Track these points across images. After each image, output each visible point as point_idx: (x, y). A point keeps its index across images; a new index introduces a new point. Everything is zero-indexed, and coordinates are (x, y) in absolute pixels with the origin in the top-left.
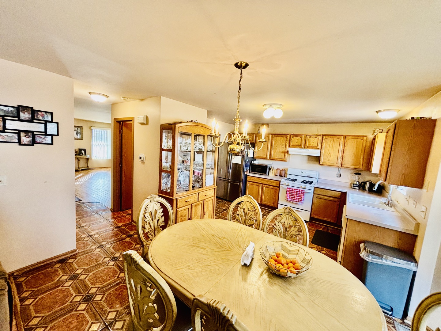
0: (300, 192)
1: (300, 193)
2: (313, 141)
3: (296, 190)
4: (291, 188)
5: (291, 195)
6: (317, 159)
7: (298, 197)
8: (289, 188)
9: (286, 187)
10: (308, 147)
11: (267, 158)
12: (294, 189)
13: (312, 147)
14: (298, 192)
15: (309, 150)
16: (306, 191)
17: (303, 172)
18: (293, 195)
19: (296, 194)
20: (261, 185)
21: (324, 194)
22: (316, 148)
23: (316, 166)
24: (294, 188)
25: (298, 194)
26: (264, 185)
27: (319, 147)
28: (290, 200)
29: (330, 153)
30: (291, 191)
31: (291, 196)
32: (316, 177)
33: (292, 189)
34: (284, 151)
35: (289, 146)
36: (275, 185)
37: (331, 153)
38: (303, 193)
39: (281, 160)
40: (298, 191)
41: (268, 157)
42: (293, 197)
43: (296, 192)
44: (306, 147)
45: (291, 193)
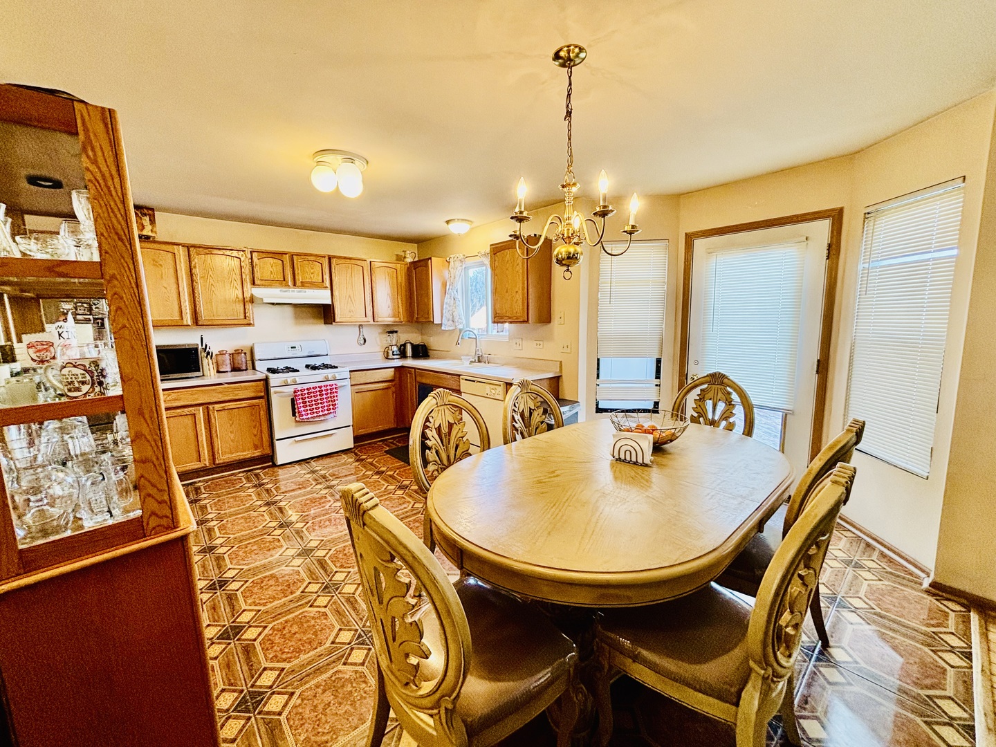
0: (327, 390)
1: (329, 391)
2: (312, 271)
3: (328, 388)
4: (305, 388)
5: (308, 404)
6: (326, 313)
7: (325, 404)
8: (299, 389)
9: (291, 389)
10: (303, 284)
11: (185, 323)
12: (313, 388)
13: (312, 285)
14: (324, 392)
15: (305, 292)
16: (339, 383)
17: (295, 347)
18: (314, 403)
19: (319, 397)
20: (201, 408)
22: (320, 285)
23: (319, 330)
24: (312, 385)
25: (324, 396)
26: (211, 407)
27: (327, 283)
28: (309, 416)
29: (350, 297)
30: (306, 396)
31: (308, 408)
32: (325, 353)
33: (307, 389)
34: (240, 296)
35: (254, 283)
36: (252, 395)
37: (352, 296)
38: (334, 390)
39: (236, 322)
40: (323, 388)
41: (188, 319)
42: (314, 407)
43: (318, 393)
44: (298, 283)
45: (307, 400)
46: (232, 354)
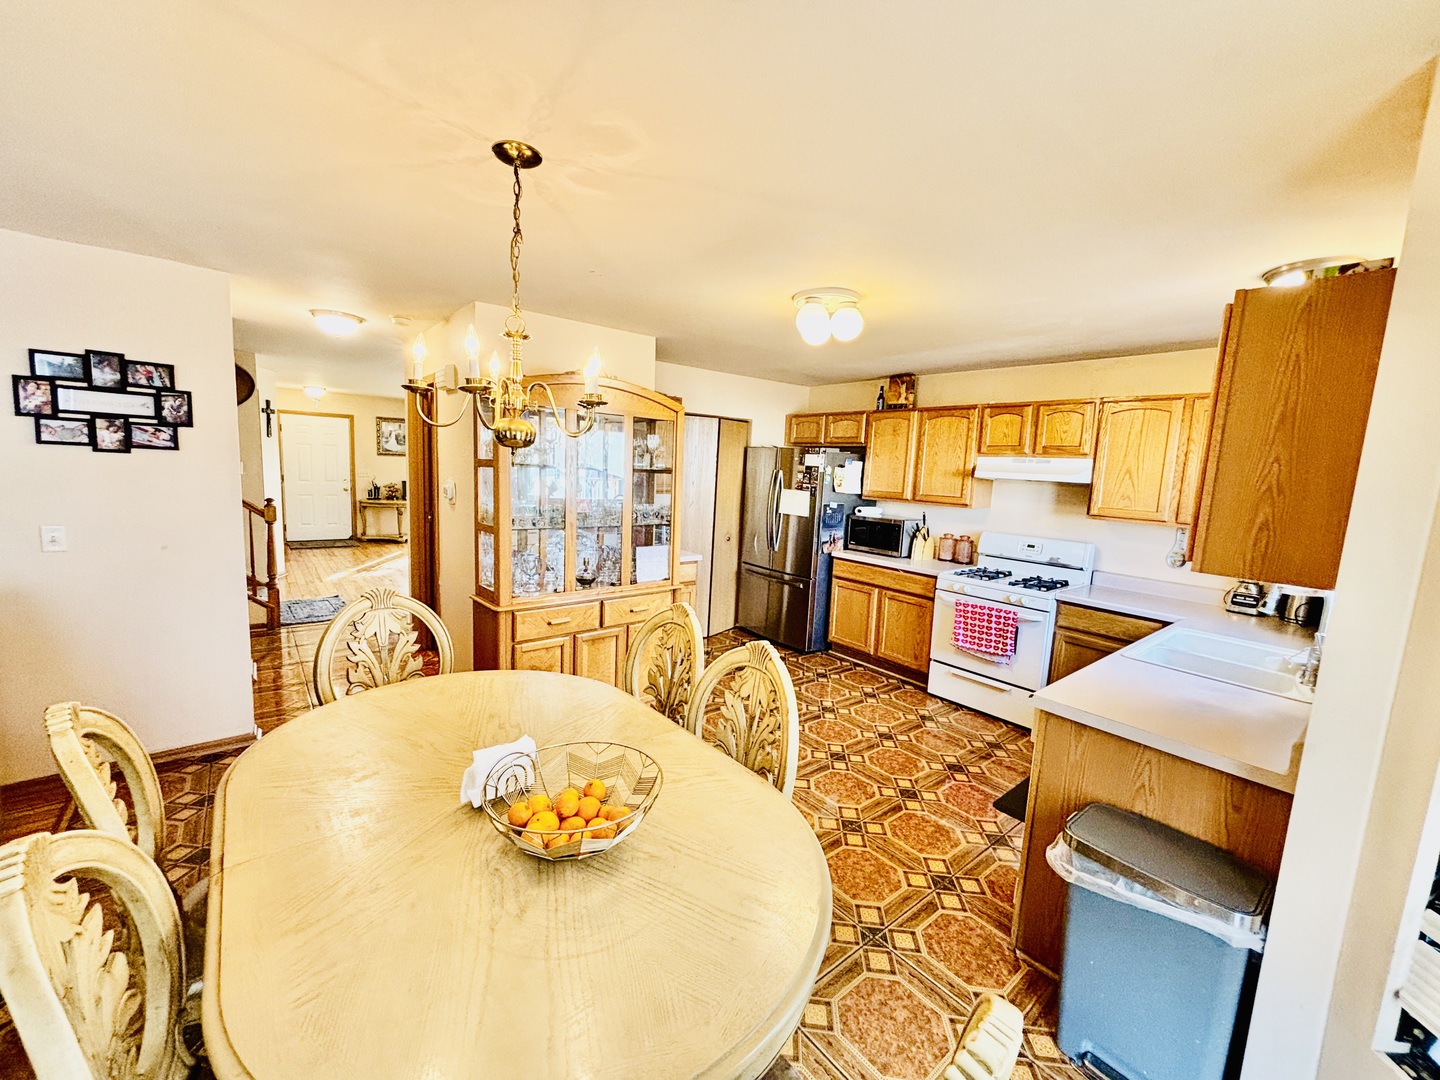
0: (1000, 617)
1: (1002, 620)
2: (1065, 428)
3: (986, 611)
4: (970, 603)
5: (969, 627)
6: (1080, 494)
7: (993, 638)
8: (963, 602)
9: (953, 598)
10: (1046, 451)
11: (904, 497)
12: (980, 607)
13: (1060, 450)
14: (994, 619)
15: (1049, 462)
16: (1022, 614)
17: (1033, 547)
18: (977, 629)
19: (985, 623)
20: (877, 590)
21: (1093, 630)
22: (1076, 452)
23: (1076, 522)
24: (980, 602)
25: (993, 625)
26: (884, 592)
27: (1088, 448)
28: (968, 645)
29: (1128, 471)
30: (969, 615)
31: (969, 633)
32: (1080, 567)
33: (972, 606)
34: (961, 468)
35: (979, 451)
36: (919, 591)
37: (1134, 470)
38: (1011, 622)
39: (950, 501)
40: (994, 613)
41: (908, 495)
42: (976, 635)
43: (986, 617)
44: (1039, 449)
45: (969, 621)
46: (956, 540)
